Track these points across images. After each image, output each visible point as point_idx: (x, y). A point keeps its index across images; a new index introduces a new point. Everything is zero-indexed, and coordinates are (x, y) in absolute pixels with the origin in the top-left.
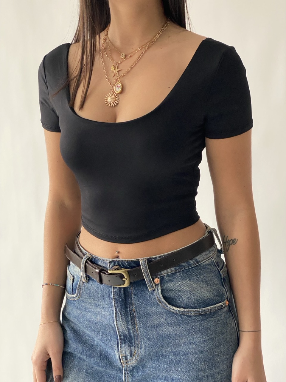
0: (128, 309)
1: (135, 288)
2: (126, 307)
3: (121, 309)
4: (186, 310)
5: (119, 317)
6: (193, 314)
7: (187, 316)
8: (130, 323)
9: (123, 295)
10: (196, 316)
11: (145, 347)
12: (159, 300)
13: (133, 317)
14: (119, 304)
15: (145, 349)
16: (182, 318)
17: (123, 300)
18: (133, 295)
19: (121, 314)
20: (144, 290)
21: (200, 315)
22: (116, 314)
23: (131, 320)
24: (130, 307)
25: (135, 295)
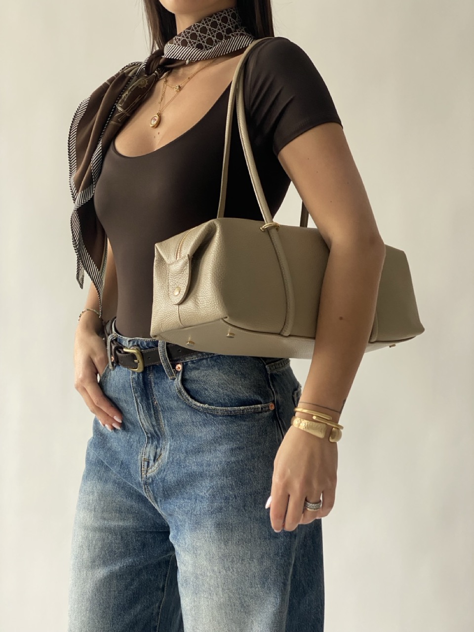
0: (150, 401)
1: (154, 374)
2: (148, 399)
3: (142, 400)
4: (210, 407)
5: (141, 410)
6: (219, 413)
7: (213, 415)
8: (154, 418)
9: (142, 383)
10: (223, 416)
11: (170, 450)
12: (180, 392)
13: (156, 412)
14: (139, 393)
15: (169, 453)
16: (207, 417)
17: (142, 389)
18: (153, 384)
19: (142, 407)
20: (164, 379)
21: (228, 415)
22: (137, 406)
23: (154, 414)
24: (151, 399)
25: (155, 383)
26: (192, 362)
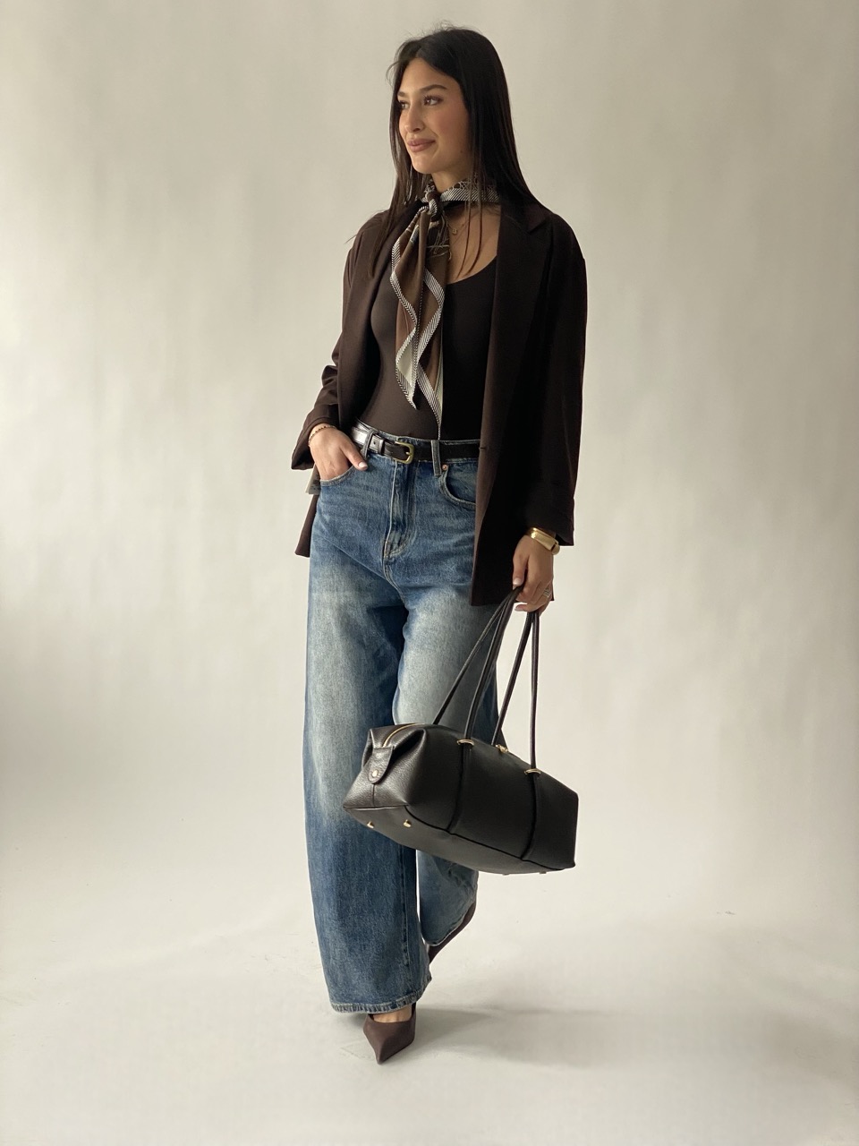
26: (458, 465)
